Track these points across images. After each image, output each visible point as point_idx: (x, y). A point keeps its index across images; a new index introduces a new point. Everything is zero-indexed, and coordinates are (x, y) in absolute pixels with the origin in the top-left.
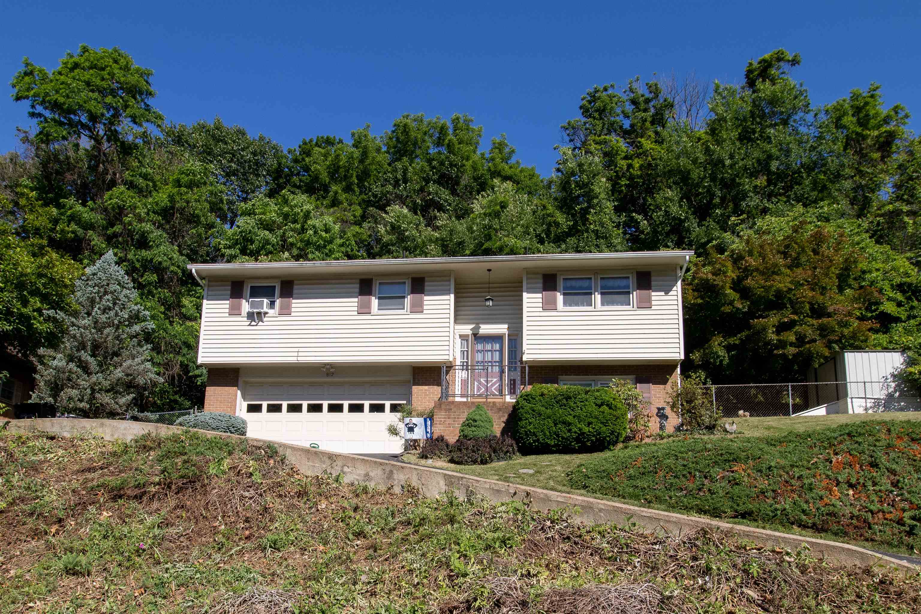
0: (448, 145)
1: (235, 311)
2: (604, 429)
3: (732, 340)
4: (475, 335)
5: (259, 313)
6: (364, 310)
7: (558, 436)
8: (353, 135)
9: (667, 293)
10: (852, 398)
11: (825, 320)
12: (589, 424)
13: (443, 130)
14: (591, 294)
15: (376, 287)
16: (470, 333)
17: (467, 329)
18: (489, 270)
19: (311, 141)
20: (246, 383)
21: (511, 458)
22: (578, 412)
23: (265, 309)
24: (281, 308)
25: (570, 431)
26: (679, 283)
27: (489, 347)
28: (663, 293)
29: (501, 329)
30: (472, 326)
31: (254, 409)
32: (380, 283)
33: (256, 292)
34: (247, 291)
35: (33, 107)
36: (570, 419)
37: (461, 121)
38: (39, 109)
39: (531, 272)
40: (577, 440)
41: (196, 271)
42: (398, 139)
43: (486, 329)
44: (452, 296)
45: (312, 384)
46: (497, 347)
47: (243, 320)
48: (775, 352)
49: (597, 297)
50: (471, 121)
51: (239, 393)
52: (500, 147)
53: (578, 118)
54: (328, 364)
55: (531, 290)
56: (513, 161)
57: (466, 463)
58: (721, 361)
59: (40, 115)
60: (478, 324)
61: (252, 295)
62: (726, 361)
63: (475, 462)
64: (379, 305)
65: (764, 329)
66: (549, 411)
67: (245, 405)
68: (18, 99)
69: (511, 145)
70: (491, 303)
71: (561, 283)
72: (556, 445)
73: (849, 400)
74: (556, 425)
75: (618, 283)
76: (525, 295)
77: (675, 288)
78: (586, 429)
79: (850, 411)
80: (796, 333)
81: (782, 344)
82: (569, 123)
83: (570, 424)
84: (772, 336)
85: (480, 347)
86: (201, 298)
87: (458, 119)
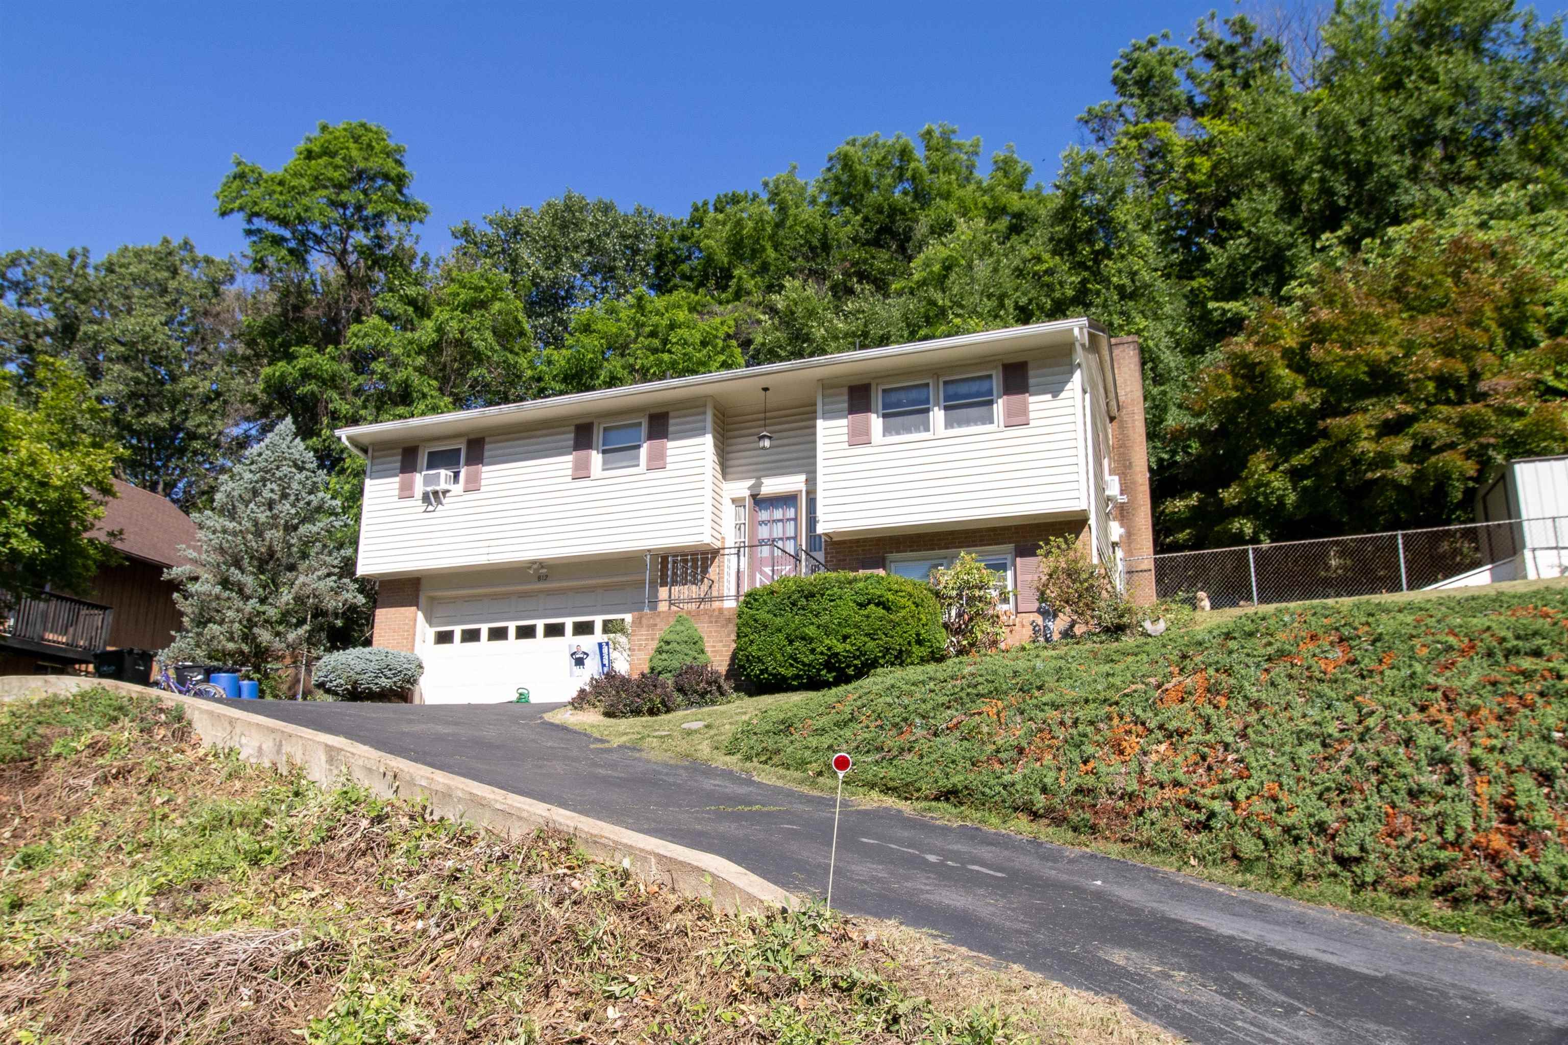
0: (914, 178)
1: (406, 492)
2: (871, 645)
3: (1299, 459)
4: (754, 496)
5: (436, 493)
6: (581, 473)
7: (795, 660)
8: (766, 184)
9: (1055, 394)
10: (1534, 550)
11: (1470, 408)
12: (845, 638)
13: (905, 154)
14: (927, 411)
15: (598, 436)
16: (746, 493)
17: (741, 488)
18: (766, 389)
19: (705, 204)
20: (432, 599)
21: (713, 703)
22: (825, 618)
23: (442, 486)
24: (467, 481)
25: (813, 651)
26: (1077, 376)
27: (778, 514)
28: (1049, 397)
29: (794, 483)
30: (751, 482)
31: (444, 638)
32: (605, 429)
33: (438, 460)
34: (423, 459)
35: (249, 221)
36: (811, 631)
37: (937, 134)
38: (258, 223)
39: (828, 386)
40: (828, 666)
41: (349, 438)
42: (837, 179)
43: (773, 486)
44: (708, 440)
45: (523, 595)
46: (791, 513)
47: (417, 503)
48: (1369, 475)
49: (937, 415)
50: (954, 132)
51: (420, 615)
52: (1004, 167)
53: (1108, 99)
54: (534, 562)
55: (830, 415)
56: (1029, 186)
57: (624, 715)
58: (1281, 499)
59: (259, 231)
60: (758, 478)
61: (430, 466)
62: (1291, 498)
63: (637, 712)
64: (605, 462)
65: (1352, 436)
66: (779, 621)
67: (430, 633)
68: (224, 214)
69: (1023, 161)
70: (767, 443)
71: (877, 399)
72: (797, 677)
73: (1528, 554)
74: (791, 642)
75: (975, 387)
76: (820, 423)
77: (1069, 386)
78: (839, 647)
79: (1532, 575)
80: (1414, 436)
81: (1385, 460)
82: (1089, 112)
83: (811, 640)
84: (1366, 446)
85: (764, 515)
86: (360, 474)
87: (929, 132)
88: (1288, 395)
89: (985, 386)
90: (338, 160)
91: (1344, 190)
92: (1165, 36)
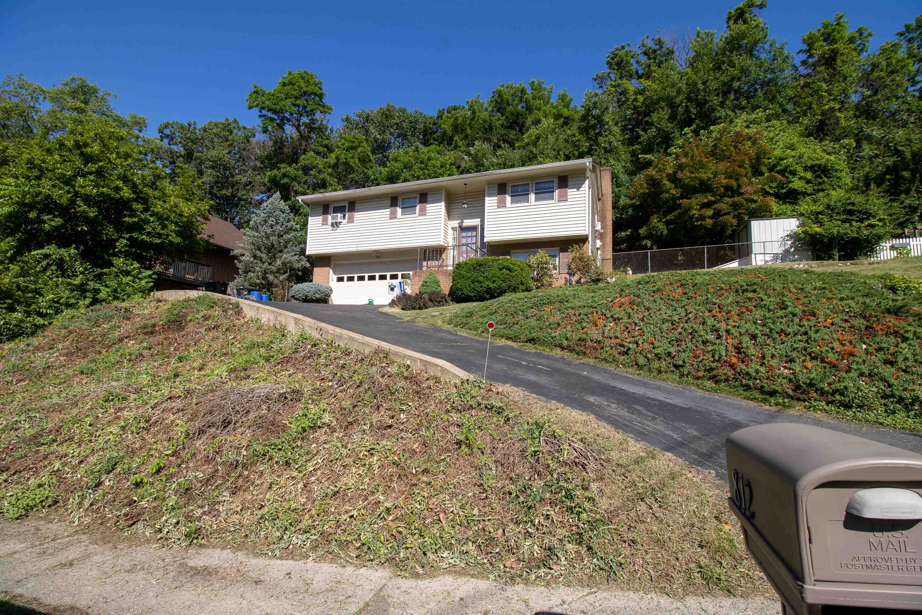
0: (526, 102)
1: (325, 223)
2: (504, 284)
3: (670, 217)
4: (460, 227)
5: (336, 223)
6: (393, 216)
7: (475, 290)
8: (467, 102)
9: (578, 189)
10: (755, 254)
11: (736, 199)
12: (494, 282)
13: (523, 91)
14: (528, 194)
15: (400, 202)
16: (457, 225)
17: (455, 223)
18: (466, 184)
19: (444, 110)
20: (334, 265)
21: (443, 305)
22: (486, 274)
23: (339, 220)
24: (349, 218)
25: (481, 286)
26: (587, 182)
27: (469, 234)
28: (575, 190)
29: (476, 222)
30: (459, 221)
31: (340, 279)
32: (403, 199)
33: (337, 210)
34: (331, 209)
35: (260, 112)
36: (481, 279)
37: (536, 83)
38: (264, 112)
39: (490, 183)
40: (487, 292)
41: (302, 201)
42: (496, 101)
43: (468, 223)
44: (443, 204)
45: (371, 263)
46: (474, 234)
47: (329, 227)
48: (696, 223)
49: (532, 196)
50: (543, 83)
51: (331, 270)
52: (563, 98)
53: (605, 70)
54: (375, 251)
55: (490, 195)
56: (572, 106)
57: (409, 309)
58: (662, 233)
59: (264, 116)
60: (462, 220)
61: (334, 212)
62: (666, 232)
63: (414, 308)
64: (402, 212)
65: (690, 208)
66: (469, 275)
67: (335, 277)
68: (250, 108)
69: (570, 96)
70: (466, 206)
71: (509, 189)
72: (475, 296)
73: (753, 256)
74: (473, 283)
75: (547, 186)
76: (487, 198)
77: (584, 186)
78: (491, 285)
79: (754, 263)
80: (714, 209)
81: (702, 218)
82: (597, 75)
83: (481, 282)
84: (695, 212)
85: (464, 234)
86: (306, 216)
87: (533, 82)
88: (668, 192)
89: (551, 185)
90: (296, 87)
91: (694, 111)
92: (628, 45)
